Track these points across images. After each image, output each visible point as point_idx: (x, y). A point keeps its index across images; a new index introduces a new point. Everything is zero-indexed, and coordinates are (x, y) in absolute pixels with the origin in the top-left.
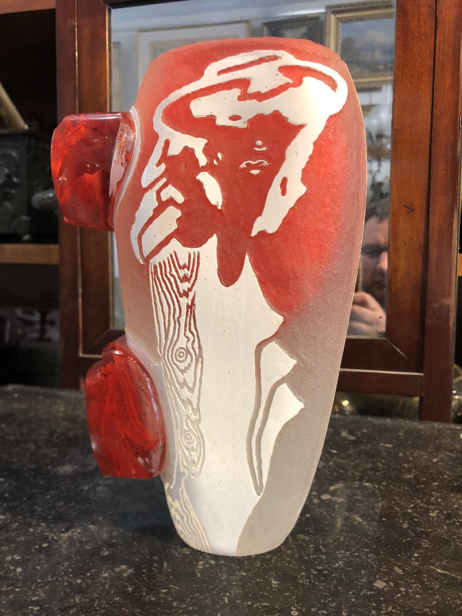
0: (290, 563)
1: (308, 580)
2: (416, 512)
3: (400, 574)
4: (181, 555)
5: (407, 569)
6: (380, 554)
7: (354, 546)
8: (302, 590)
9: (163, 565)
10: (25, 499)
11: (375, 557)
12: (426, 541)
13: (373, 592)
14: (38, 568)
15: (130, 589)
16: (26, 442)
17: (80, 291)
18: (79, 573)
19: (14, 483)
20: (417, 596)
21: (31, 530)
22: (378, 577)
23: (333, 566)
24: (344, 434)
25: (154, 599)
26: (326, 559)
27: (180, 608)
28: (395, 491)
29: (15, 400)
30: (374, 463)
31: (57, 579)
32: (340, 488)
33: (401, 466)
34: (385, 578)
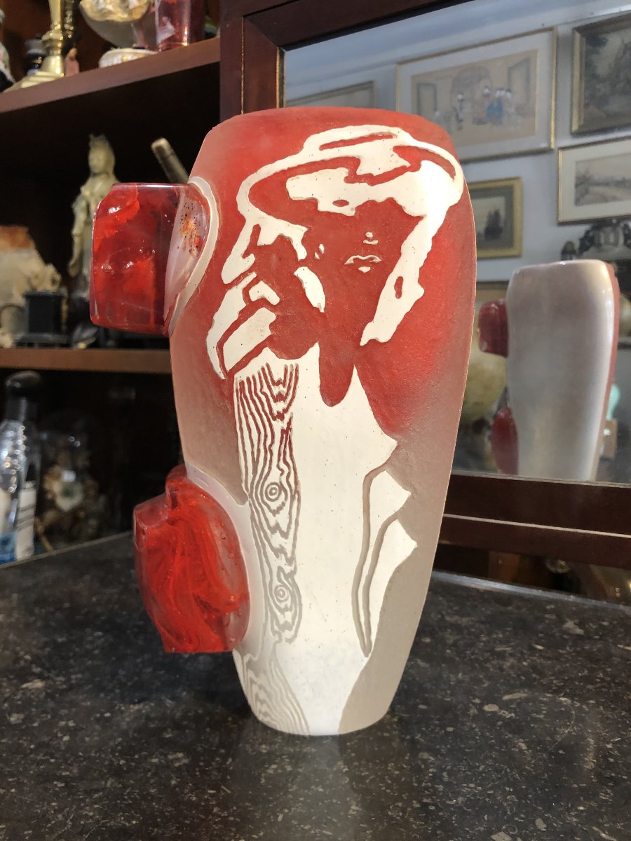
0: (389, 787)
1: (401, 814)
2: (618, 749)
3: (539, 830)
4: (254, 753)
5: (555, 825)
6: (527, 798)
7: (493, 781)
8: (386, 824)
9: (227, 761)
10: (114, 659)
11: (516, 800)
12: (609, 791)
14: (87, 739)
18: (127, 752)
19: (111, 639)
21: (102, 695)
22: (504, 827)
23: (448, 802)
24: (570, 624)
26: (443, 791)
27: (220, 816)
28: (603, 715)
30: (591, 670)
31: (100, 756)
32: (520, 698)
34: (514, 830)
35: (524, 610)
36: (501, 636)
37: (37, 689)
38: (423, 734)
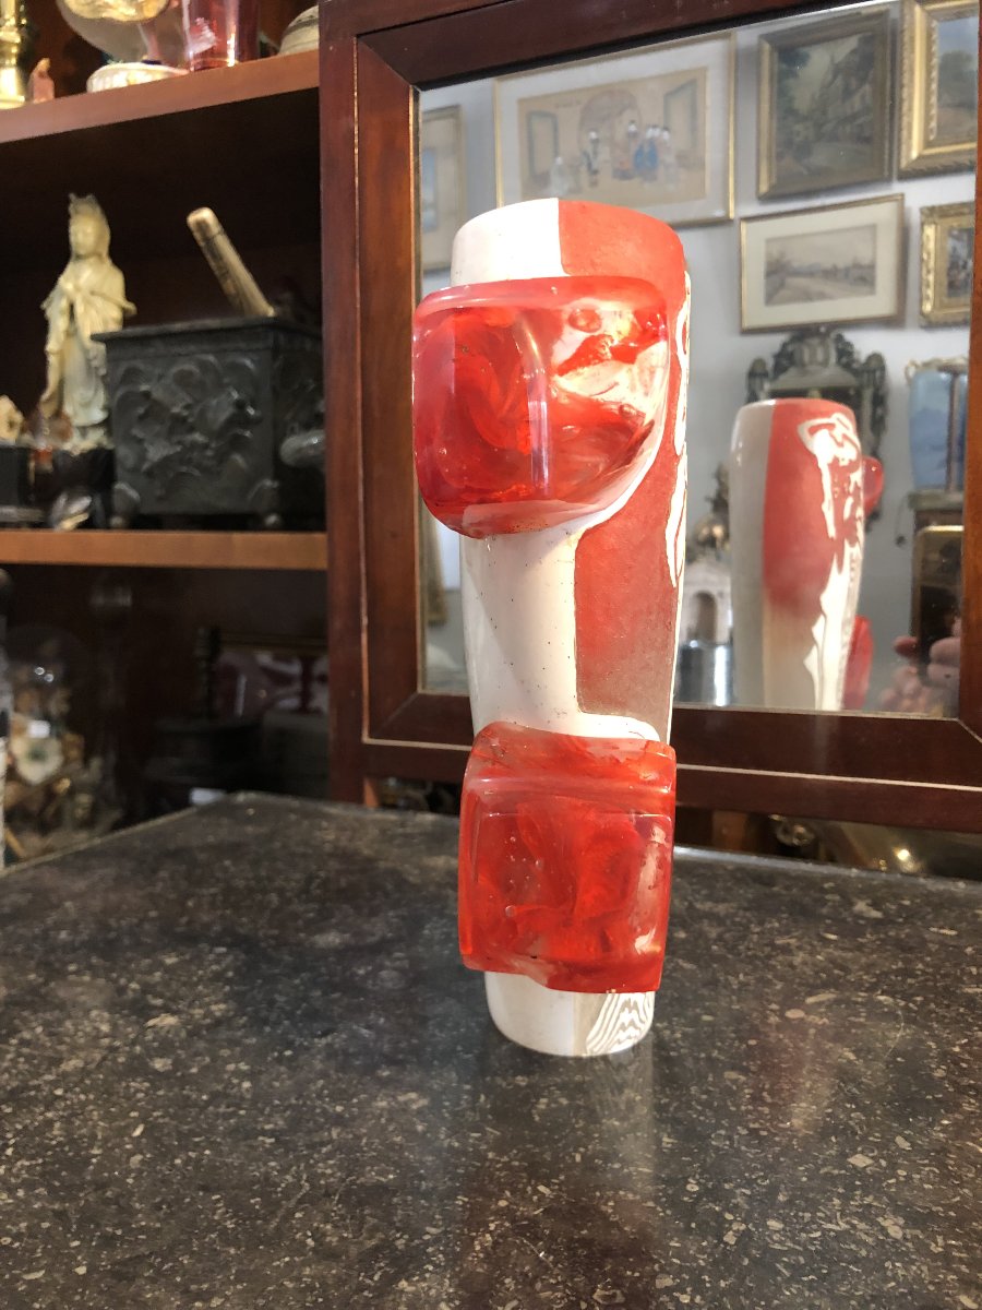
0: (700, 1113)
1: (728, 1143)
2: (970, 1053)
3: (903, 1149)
4: (511, 1087)
5: (920, 1142)
6: (876, 1115)
8: (713, 1155)
9: (479, 1098)
10: (260, 981)
11: (863, 1118)
12: (972, 1101)
13: (843, 1172)
14: (277, 1084)
15: (420, 1128)
16: (265, 891)
17: (365, 621)
18: (340, 1096)
19: (243, 956)
20: (926, 1186)
21: (267, 1029)
22: (859, 1149)
23: (781, 1126)
24: (861, 906)
25: (456, 1144)
26: (770, 1113)
27: (499, 1162)
28: (937, 1013)
29: (249, 820)
30: (906, 961)
31: (304, 1104)
32: (829, 1000)
33: (962, 970)
34: (873, 1152)
35: (794, 890)
36: (777, 925)
37: (171, 1026)
38: (720, 1049)
